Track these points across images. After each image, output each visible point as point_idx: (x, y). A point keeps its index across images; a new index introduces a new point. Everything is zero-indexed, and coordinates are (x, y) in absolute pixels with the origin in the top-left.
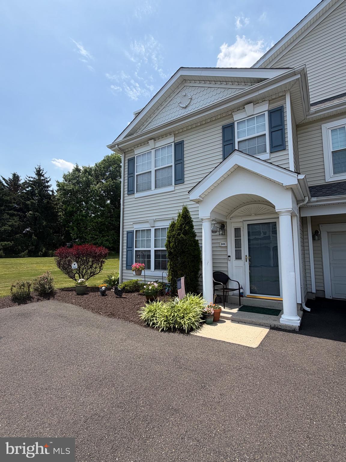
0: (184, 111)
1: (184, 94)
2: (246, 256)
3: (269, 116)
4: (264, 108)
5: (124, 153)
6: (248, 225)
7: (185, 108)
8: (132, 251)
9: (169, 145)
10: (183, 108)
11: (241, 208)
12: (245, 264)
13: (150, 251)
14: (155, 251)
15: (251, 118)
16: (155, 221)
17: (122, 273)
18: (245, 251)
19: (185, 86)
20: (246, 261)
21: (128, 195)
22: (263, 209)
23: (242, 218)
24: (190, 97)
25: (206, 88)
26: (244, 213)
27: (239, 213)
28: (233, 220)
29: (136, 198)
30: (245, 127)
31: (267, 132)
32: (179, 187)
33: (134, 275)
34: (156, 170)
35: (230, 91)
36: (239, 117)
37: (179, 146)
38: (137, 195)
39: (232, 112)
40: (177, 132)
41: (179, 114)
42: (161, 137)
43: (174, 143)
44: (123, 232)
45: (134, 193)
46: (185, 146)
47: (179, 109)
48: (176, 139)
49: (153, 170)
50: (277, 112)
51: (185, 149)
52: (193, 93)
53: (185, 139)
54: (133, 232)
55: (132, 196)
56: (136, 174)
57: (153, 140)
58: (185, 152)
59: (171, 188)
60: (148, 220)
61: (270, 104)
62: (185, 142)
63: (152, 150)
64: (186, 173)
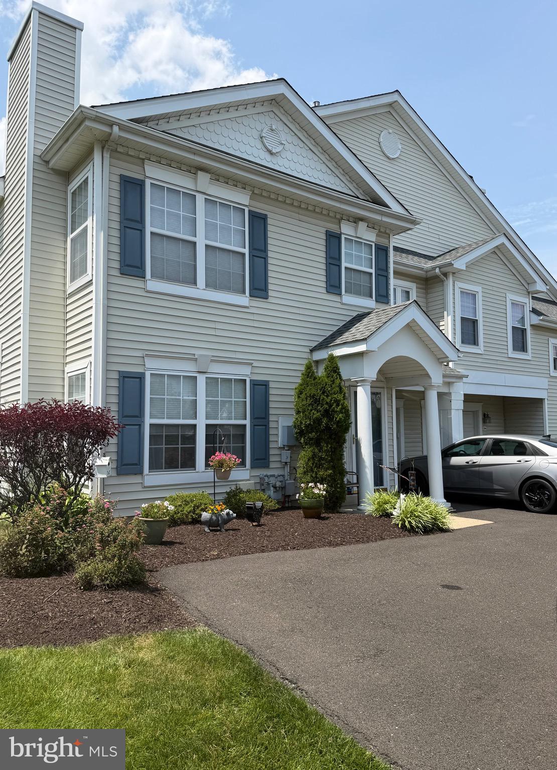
0: (269, 157)
4: (372, 237)
7: (272, 154)
8: (140, 426)
9: (238, 208)
13: (195, 426)
14: (207, 426)
15: (360, 242)
16: (210, 361)
19: (272, 111)
24: (284, 142)
25: (306, 147)
29: (148, 292)
30: (353, 250)
31: (374, 271)
32: (258, 303)
33: (145, 487)
34: (207, 246)
35: (338, 181)
36: (346, 229)
37: (258, 222)
38: (154, 285)
39: (341, 217)
40: (257, 192)
41: (260, 157)
42: (221, 179)
43: (249, 211)
44: (106, 371)
45: (144, 278)
46: (270, 228)
47: (260, 145)
48: (254, 203)
49: (201, 242)
50: (382, 251)
51: (270, 234)
52: (285, 136)
53: (269, 215)
54: (140, 377)
55: (137, 283)
56: (149, 229)
57: (209, 176)
58: (270, 241)
59: (243, 300)
60: (194, 355)
61: (377, 235)
62: (269, 221)
63: (198, 196)
64: (270, 280)
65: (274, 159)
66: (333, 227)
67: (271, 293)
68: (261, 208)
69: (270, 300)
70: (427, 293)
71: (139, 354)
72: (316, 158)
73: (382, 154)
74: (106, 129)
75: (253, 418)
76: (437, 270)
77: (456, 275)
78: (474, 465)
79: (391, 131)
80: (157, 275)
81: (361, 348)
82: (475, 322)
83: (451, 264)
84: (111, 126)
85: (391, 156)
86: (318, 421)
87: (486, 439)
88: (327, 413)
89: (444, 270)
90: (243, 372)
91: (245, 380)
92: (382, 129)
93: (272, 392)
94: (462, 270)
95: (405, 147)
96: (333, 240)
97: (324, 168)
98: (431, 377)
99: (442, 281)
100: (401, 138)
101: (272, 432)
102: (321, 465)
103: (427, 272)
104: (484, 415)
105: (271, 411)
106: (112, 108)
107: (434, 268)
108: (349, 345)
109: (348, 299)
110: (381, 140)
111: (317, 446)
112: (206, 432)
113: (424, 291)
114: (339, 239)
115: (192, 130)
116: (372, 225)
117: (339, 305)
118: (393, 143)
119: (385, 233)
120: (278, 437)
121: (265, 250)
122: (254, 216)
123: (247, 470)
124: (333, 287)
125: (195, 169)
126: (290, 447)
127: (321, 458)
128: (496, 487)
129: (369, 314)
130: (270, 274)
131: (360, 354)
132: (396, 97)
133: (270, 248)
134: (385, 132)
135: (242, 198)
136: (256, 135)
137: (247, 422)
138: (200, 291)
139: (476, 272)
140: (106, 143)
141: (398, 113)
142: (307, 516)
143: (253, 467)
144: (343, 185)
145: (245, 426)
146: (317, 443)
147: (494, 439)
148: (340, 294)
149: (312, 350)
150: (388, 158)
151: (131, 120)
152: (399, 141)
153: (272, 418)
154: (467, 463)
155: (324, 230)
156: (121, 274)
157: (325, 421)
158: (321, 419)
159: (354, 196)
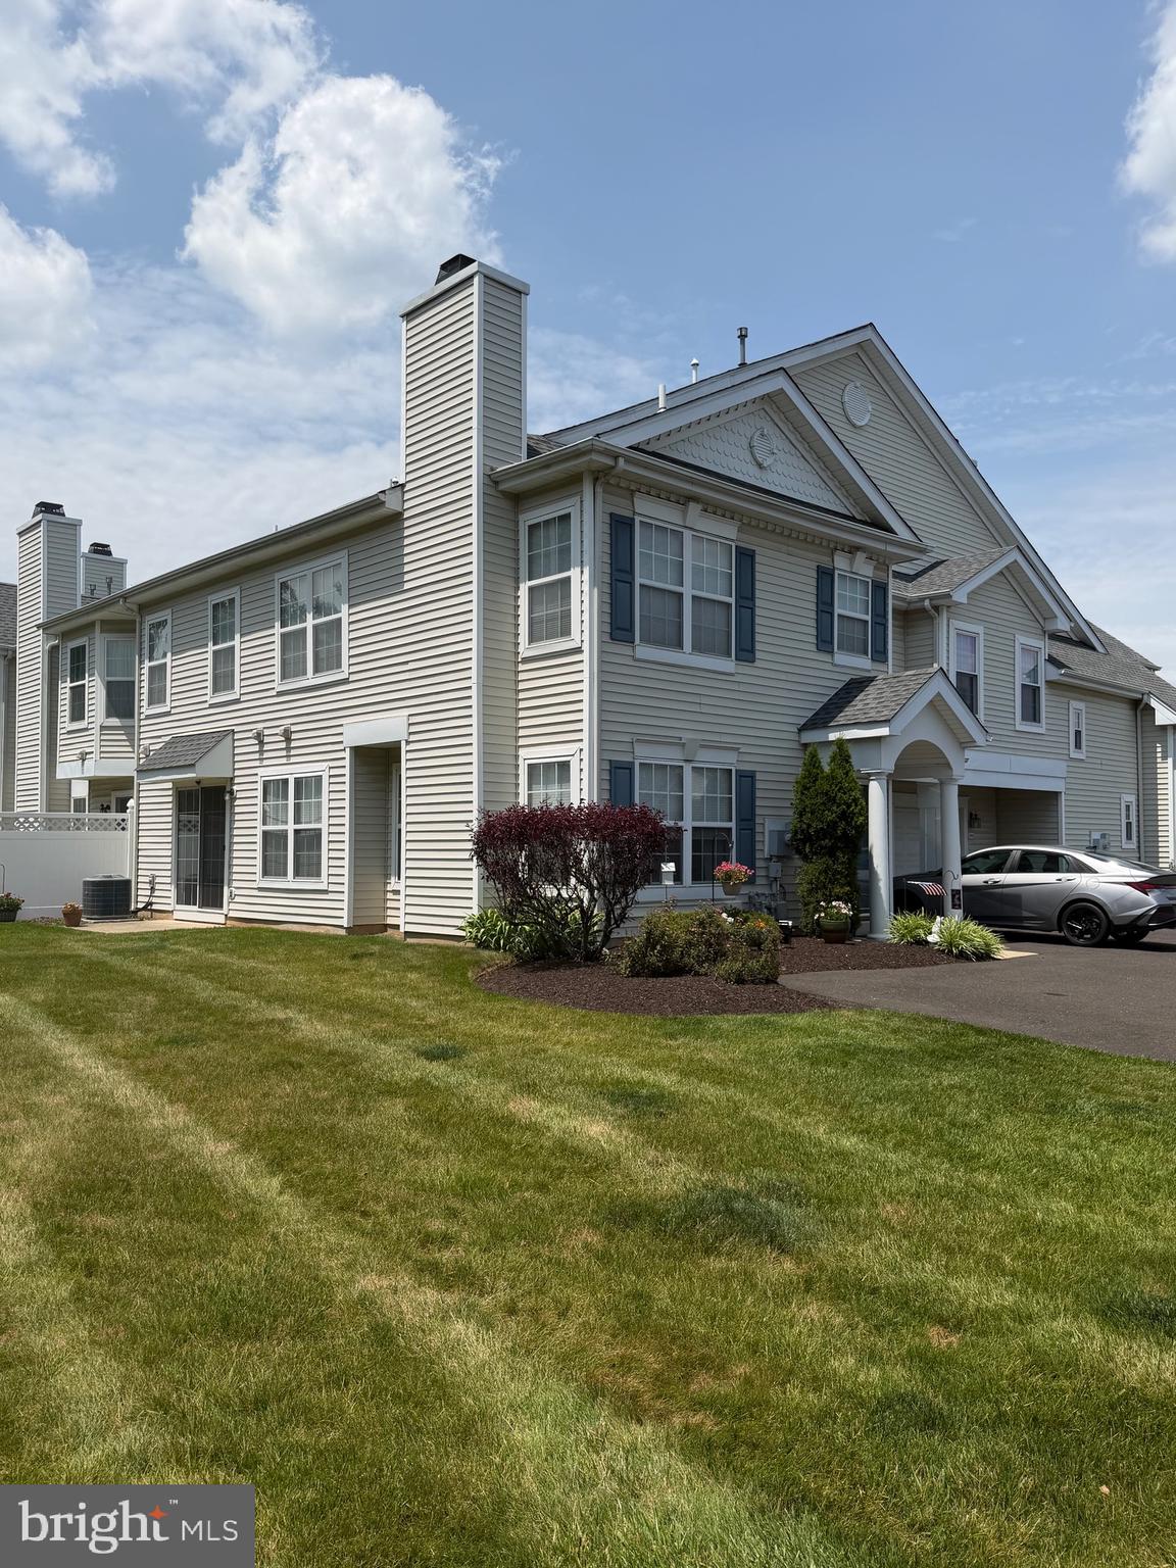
3: (872, 590)
4: (869, 571)
7: (763, 469)
9: (726, 545)
10: (759, 465)
13: (682, 829)
14: (694, 829)
16: (696, 745)
19: (763, 409)
21: (611, 641)
24: (773, 450)
29: (636, 660)
30: (846, 590)
31: (870, 619)
32: (745, 669)
34: (693, 597)
36: (841, 562)
37: (745, 559)
38: (644, 651)
39: (835, 547)
40: (747, 522)
41: (748, 473)
43: (736, 546)
44: (601, 760)
45: (633, 643)
46: (758, 567)
47: (749, 458)
49: (688, 592)
50: (880, 589)
51: (758, 576)
52: (777, 442)
53: (758, 550)
54: (630, 767)
55: (625, 650)
56: (638, 581)
57: (700, 507)
58: (758, 585)
59: (728, 665)
60: (681, 739)
61: (875, 568)
62: (758, 559)
63: (685, 531)
64: (758, 638)
65: (765, 475)
66: (825, 561)
67: (758, 655)
69: (756, 664)
70: (906, 634)
71: (627, 738)
72: (808, 468)
73: (845, 420)
74: (610, 462)
75: (740, 820)
76: (927, 603)
77: (953, 609)
78: (996, 886)
79: (858, 384)
80: (647, 639)
81: (883, 731)
82: (973, 679)
83: (948, 596)
84: (616, 458)
85: (859, 424)
86: (833, 825)
87: (1012, 850)
88: (844, 816)
89: (935, 602)
90: (729, 760)
91: (731, 770)
92: (846, 382)
93: (759, 785)
94: (961, 603)
95: (880, 409)
96: (825, 576)
97: (818, 481)
98: (953, 767)
99: (932, 618)
100: (871, 393)
101: (758, 838)
102: (837, 879)
103: (909, 603)
104: (971, 815)
105: (758, 811)
106: (612, 435)
107: (922, 599)
108: (865, 727)
109: (841, 658)
110: (846, 399)
111: (830, 857)
112: (692, 837)
113: (902, 630)
114: (832, 576)
115: (680, 447)
116: (871, 555)
117: (831, 668)
118: (862, 405)
119: (884, 563)
120: (764, 845)
121: (753, 598)
122: (741, 553)
124: (824, 643)
125: (686, 500)
126: (780, 858)
127: (836, 872)
128: (1025, 914)
129: (872, 681)
130: (758, 629)
131: (878, 739)
132: (868, 334)
133: (758, 594)
134: (851, 385)
135: (729, 531)
136: (745, 443)
137: (732, 825)
138: (686, 657)
139: (979, 604)
140: (600, 476)
141: (868, 356)
142: (828, 941)
144: (838, 502)
145: (730, 829)
146: (831, 852)
147: (1023, 850)
148: (832, 652)
149: (803, 729)
150: (854, 426)
151: (630, 447)
152: (868, 399)
153: (758, 820)
154: (986, 882)
155: (814, 565)
156: (612, 639)
157: (842, 825)
158: (836, 822)
159: (853, 519)
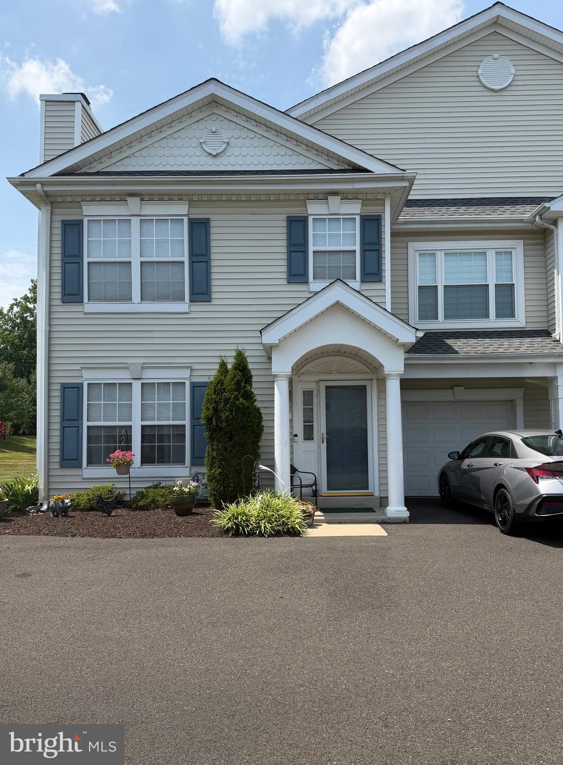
0: (210, 160)
1: (214, 130)
2: (323, 434)
3: (361, 224)
4: (355, 208)
5: (49, 203)
6: (327, 387)
7: (214, 156)
8: (79, 428)
9: (176, 220)
10: (210, 154)
11: (317, 360)
12: (319, 447)
13: (130, 427)
14: (143, 427)
15: (334, 219)
16: (144, 367)
17: (48, 476)
18: (320, 427)
19: (214, 113)
20: (323, 443)
21: (62, 304)
22: (348, 365)
23: (317, 376)
24: (227, 141)
25: (258, 136)
26: (320, 368)
27: (313, 367)
28: (303, 378)
29: (86, 314)
30: (326, 230)
31: (357, 248)
32: (201, 307)
33: (83, 479)
34: (142, 262)
35: (302, 159)
36: (315, 209)
37: (199, 226)
38: (92, 307)
39: (306, 198)
41: (201, 163)
42: (156, 198)
43: (189, 219)
44: (49, 384)
45: (83, 302)
46: (212, 230)
47: (199, 152)
48: (193, 210)
49: (135, 260)
50: (372, 222)
51: (212, 237)
52: (231, 133)
53: (212, 217)
54: (79, 387)
55: (76, 308)
56: (86, 260)
59: (182, 306)
60: (126, 364)
61: (363, 205)
62: (213, 224)
63: (132, 218)
64: (214, 283)
65: (218, 161)
66: (296, 211)
67: (214, 296)
68: (200, 213)
69: (214, 302)
70: (545, 249)
71: (78, 367)
72: (272, 144)
74: (33, 189)
75: (194, 418)
76: (537, 219)
80: (96, 298)
90: (182, 375)
91: (184, 383)
92: (482, 59)
96: (296, 224)
97: (283, 151)
107: (535, 217)
109: (319, 285)
110: (481, 72)
112: (142, 432)
114: (305, 221)
115: (125, 162)
116: (348, 196)
119: (376, 199)
121: (207, 254)
122: (193, 223)
123: (187, 467)
124: (296, 276)
130: (214, 276)
132: (496, 12)
133: (213, 250)
135: (181, 209)
136: (194, 143)
137: (187, 422)
138: (137, 304)
141: (509, 29)
143: (193, 464)
144: (309, 161)
145: (184, 426)
148: (307, 282)
151: (53, 175)
155: (284, 217)
159: (331, 171)
